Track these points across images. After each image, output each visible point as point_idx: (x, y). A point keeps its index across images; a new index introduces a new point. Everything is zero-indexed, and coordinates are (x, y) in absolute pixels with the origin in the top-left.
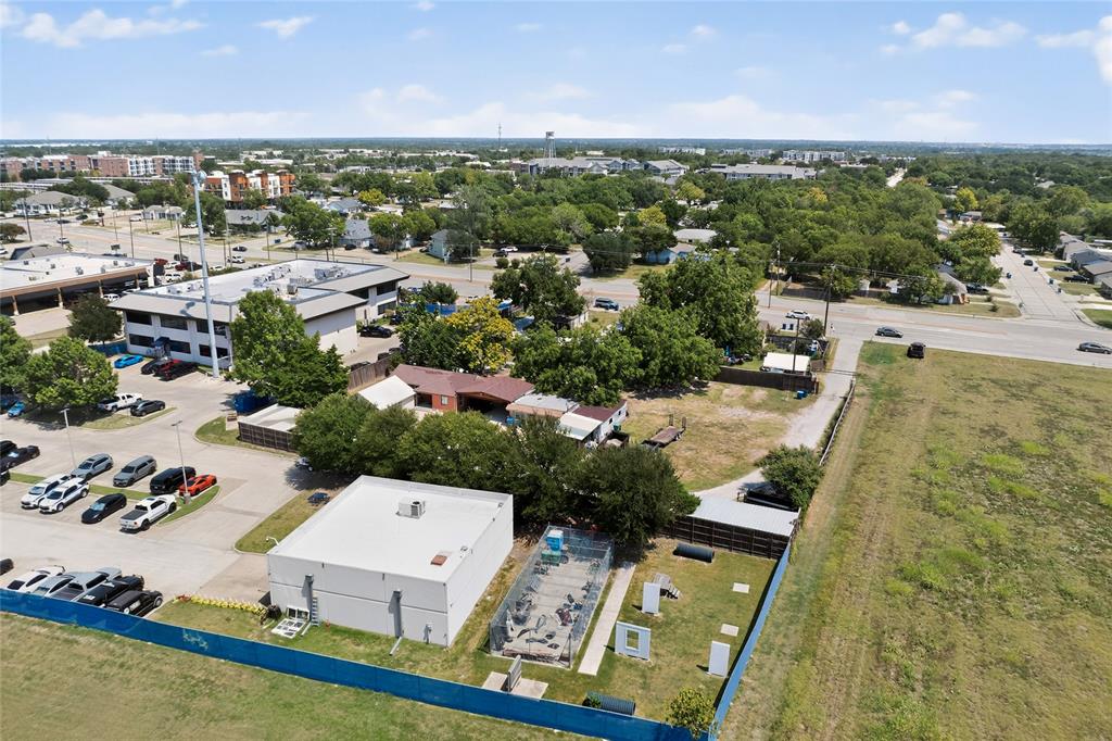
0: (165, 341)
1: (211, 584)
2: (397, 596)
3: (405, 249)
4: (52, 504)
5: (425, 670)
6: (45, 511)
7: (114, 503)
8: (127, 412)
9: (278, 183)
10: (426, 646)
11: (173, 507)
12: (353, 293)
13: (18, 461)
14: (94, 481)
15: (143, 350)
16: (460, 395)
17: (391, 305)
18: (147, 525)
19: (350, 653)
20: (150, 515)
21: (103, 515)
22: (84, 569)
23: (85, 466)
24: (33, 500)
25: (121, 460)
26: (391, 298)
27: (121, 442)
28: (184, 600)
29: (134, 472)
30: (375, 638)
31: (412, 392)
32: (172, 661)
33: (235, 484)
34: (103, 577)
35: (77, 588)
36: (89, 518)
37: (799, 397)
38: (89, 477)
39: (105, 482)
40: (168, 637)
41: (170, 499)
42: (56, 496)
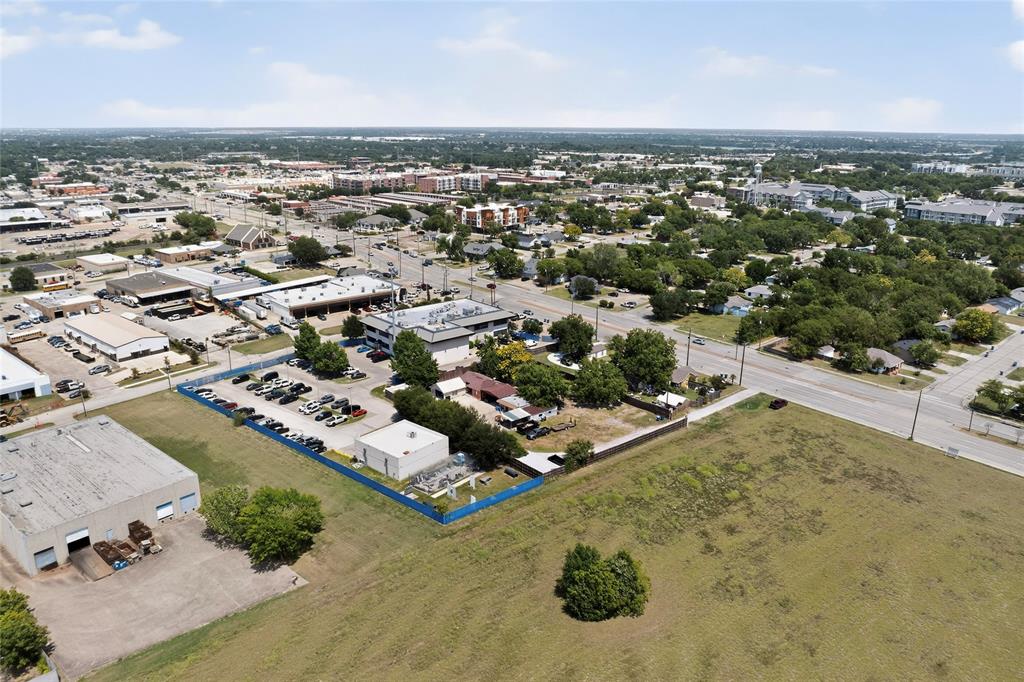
0: (380, 341)
1: (345, 449)
2: (386, 460)
3: (559, 283)
4: (308, 411)
5: (390, 486)
6: (305, 414)
7: (327, 415)
8: (349, 376)
9: (516, 215)
10: (391, 479)
11: (346, 420)
12: (466, 327)
13: (303, 392)
14: (325, 405)
15: (371, 344)
16: (482, 391)
17: (502, 332)
18: (334, 425)
19: (371, 476)
20: (336, 421)
21: (322, 419)
22: (307, 435)
23: (323, 398)
24: (302, 409)
25: (338, 397)
26: (504, 327)
27: (338, 390)
28: (333, 451)
29: (339, 404)
30: (380, 474)
31: (464, 385)
32: (321, 467)
33: (373, 415)
34: (312, 438)
35: (303, 441)
36: (318, 419)
37: (658, 420)
38: (324, 403)
39: (328, 406)
40: (323, 460)
41: (345, 416)
42: (309, 409)
